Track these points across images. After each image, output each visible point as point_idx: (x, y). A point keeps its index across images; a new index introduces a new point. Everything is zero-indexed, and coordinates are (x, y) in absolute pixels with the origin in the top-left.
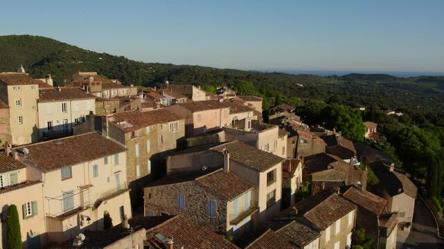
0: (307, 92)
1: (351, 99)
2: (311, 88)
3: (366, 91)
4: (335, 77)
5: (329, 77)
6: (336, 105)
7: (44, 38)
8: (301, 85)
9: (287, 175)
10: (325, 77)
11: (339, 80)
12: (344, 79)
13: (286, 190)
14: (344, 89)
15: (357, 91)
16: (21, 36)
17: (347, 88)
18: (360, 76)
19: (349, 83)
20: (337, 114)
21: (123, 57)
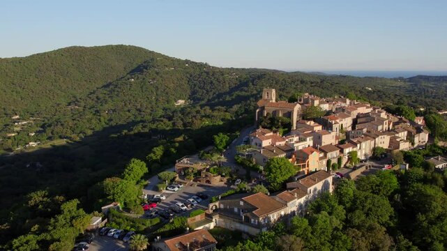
0: (375, 96)
1: (416, 102)
2: (379, 91)
3: (432, 93)
4: (401, 79)
5: (395, 79)
6: (402, 106)
7: (136, 47)
8: (370, 89)
9: (389, 125)
10: (391, 79)
11: (405, 82)
12: (409, 81)
13: (389, 128)
14: (410, 91)
15: (423, 93)
16: (117, 46)
17: (413, 91)
18: (427, 78)
19: (416, 85)
20: (403, 110)
21: (206, 64)
